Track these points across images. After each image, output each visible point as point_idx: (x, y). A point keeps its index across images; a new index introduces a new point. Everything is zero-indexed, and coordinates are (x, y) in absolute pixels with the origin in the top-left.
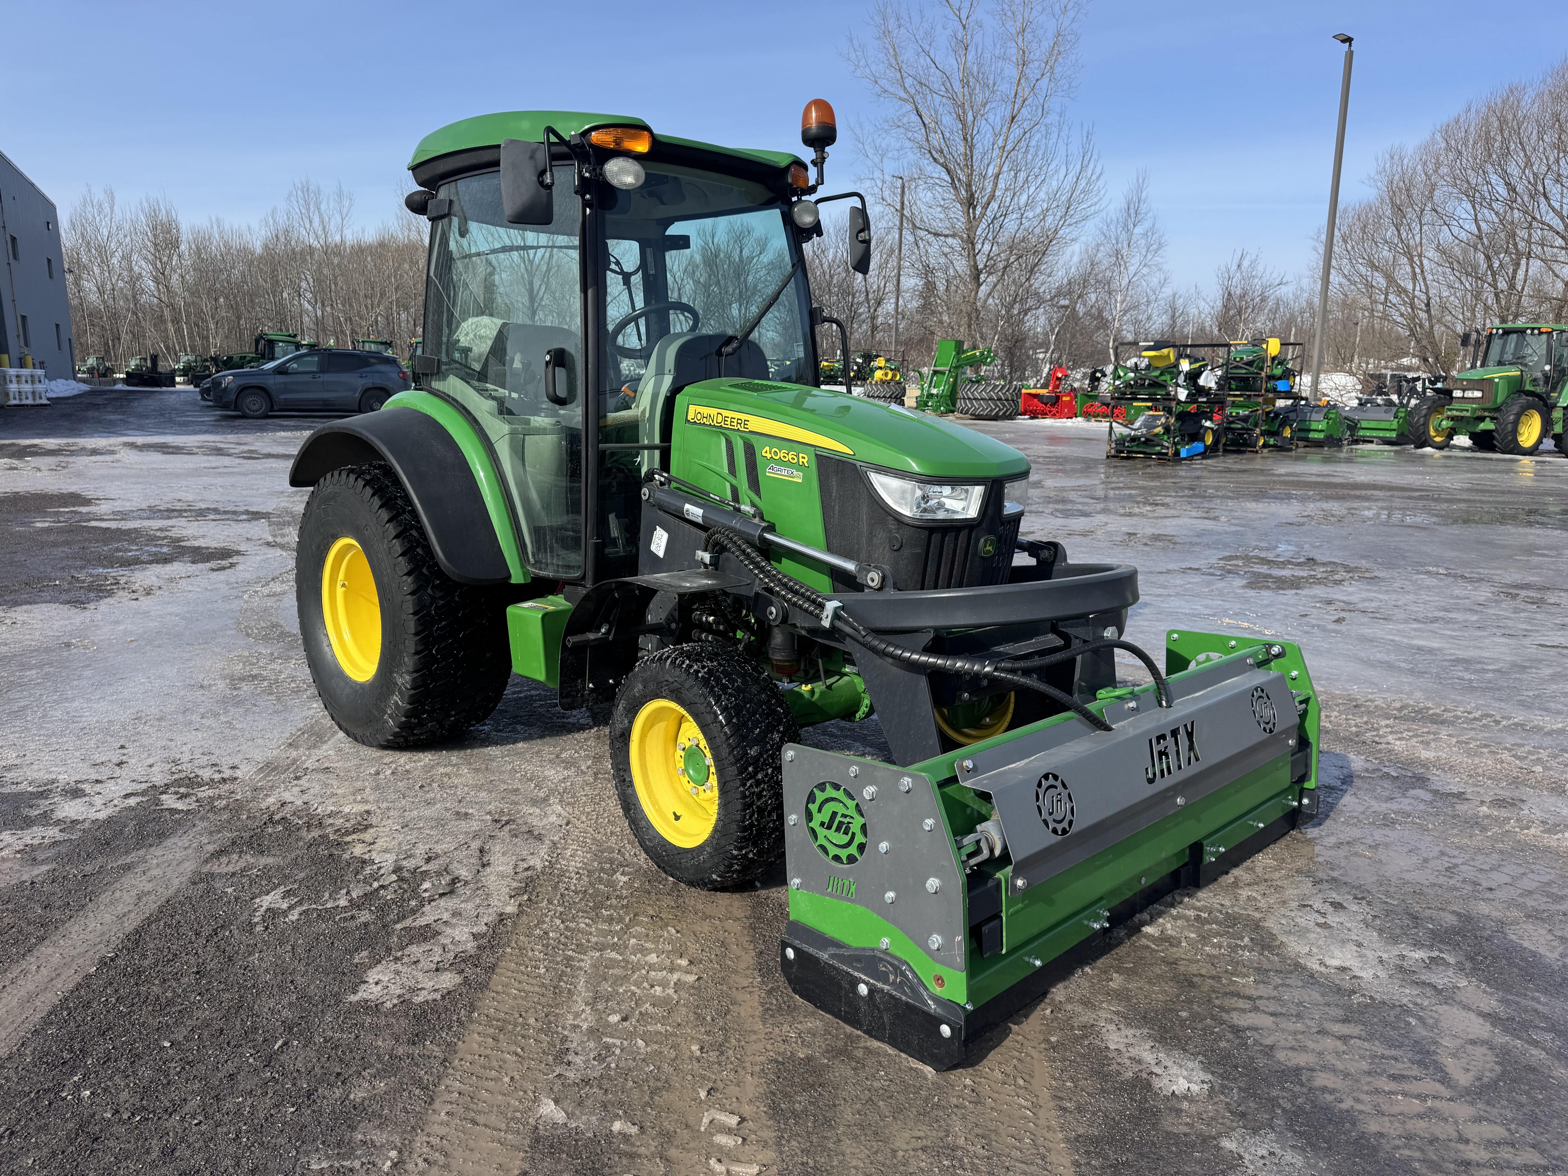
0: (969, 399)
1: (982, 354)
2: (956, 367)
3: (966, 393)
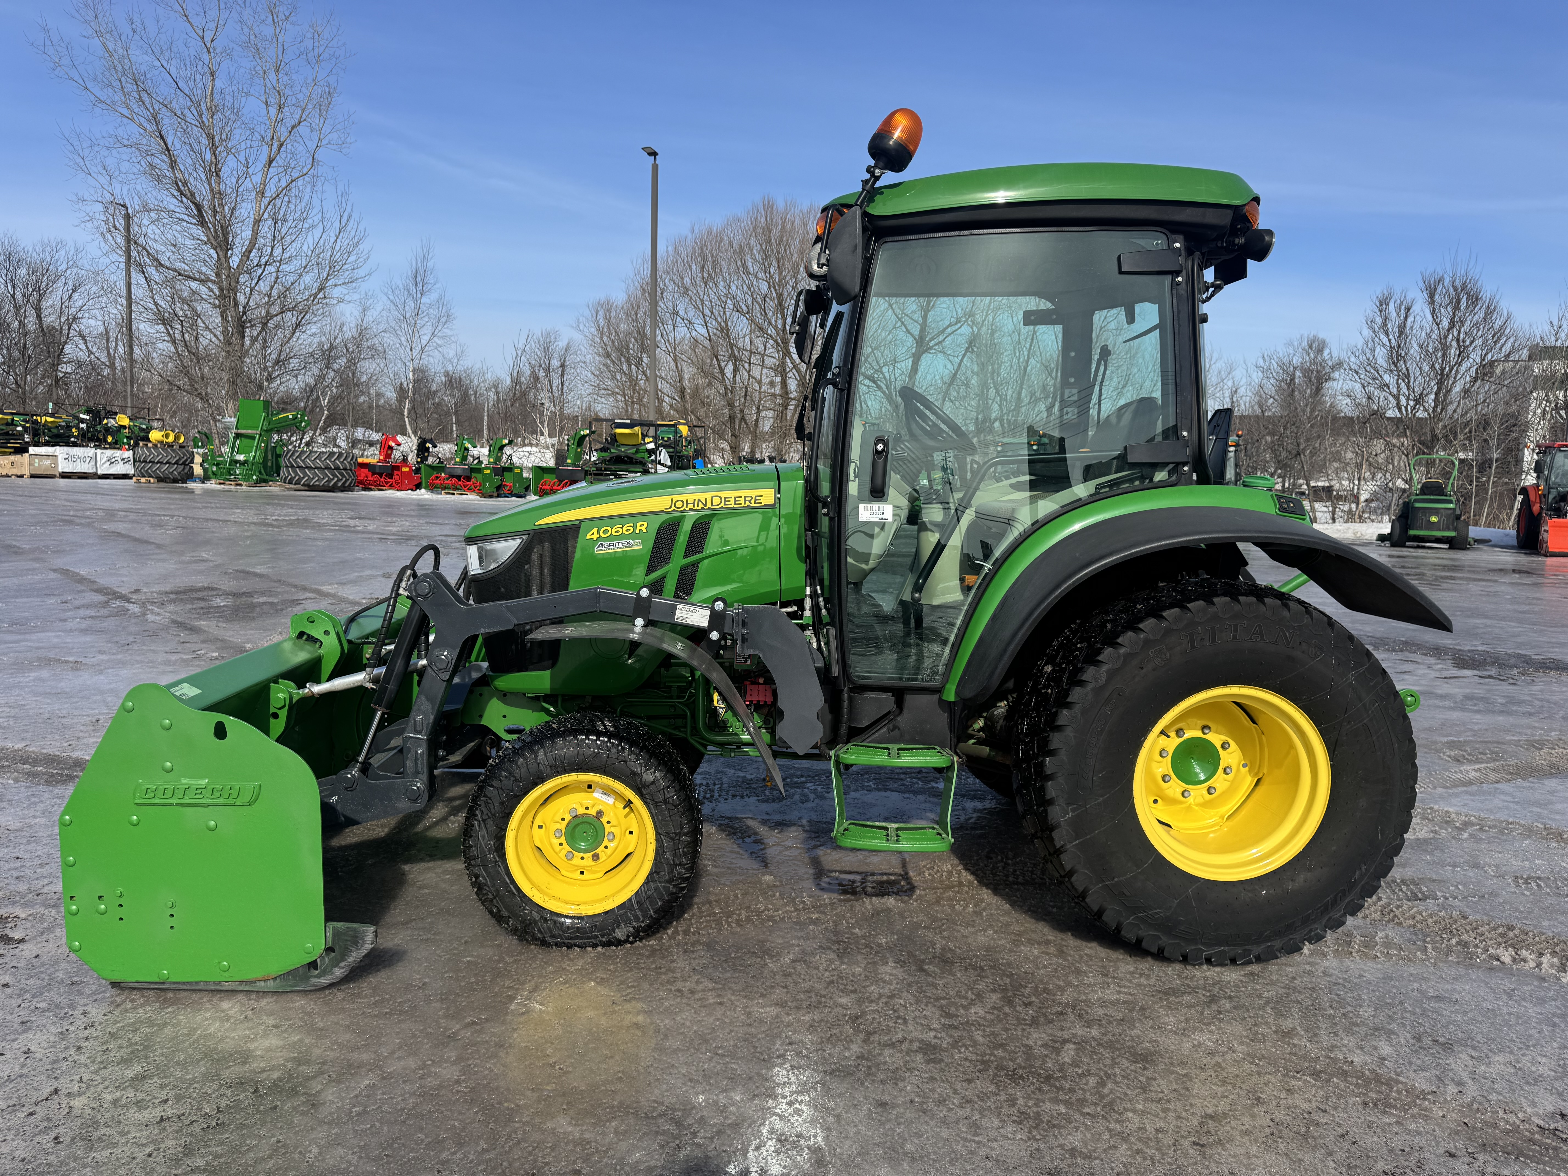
0: (300, 467)
1: (295, 418)
2: (266, 431)
3: (295, 460)
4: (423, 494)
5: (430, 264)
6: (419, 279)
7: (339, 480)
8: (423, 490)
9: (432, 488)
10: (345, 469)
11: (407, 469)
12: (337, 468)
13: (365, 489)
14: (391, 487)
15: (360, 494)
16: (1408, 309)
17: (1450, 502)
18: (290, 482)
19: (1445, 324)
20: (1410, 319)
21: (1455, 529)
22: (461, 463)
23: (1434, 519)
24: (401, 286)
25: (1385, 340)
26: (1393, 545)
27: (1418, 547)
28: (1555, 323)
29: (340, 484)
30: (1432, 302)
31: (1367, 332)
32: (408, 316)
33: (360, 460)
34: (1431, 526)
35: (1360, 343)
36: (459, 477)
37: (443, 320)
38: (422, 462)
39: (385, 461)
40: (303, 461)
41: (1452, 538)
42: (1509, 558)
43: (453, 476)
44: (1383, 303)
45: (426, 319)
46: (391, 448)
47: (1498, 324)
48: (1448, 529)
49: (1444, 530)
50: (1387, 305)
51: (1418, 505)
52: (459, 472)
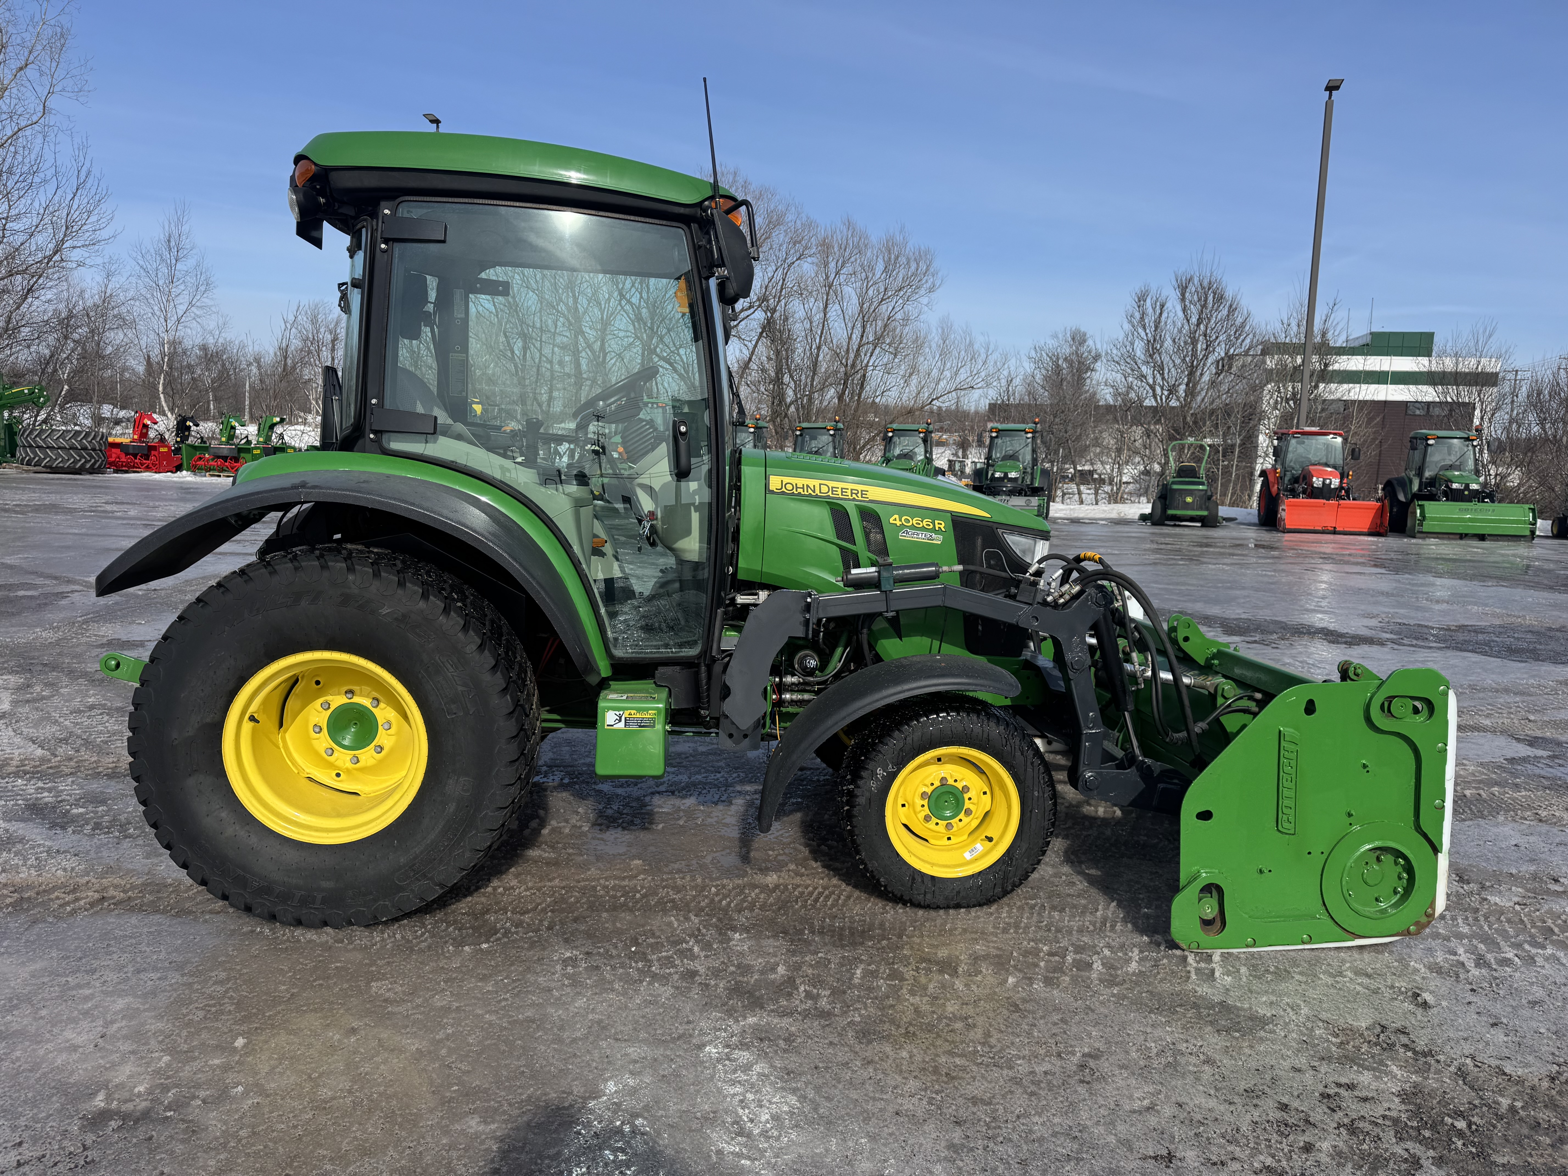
1: (32, 392)
3: (34, 440)
4: (185, 476)
5: (186, 228)
6: (173, 244)
7: (87, 462)
8: (184, 472)
9: (194, 469)
10: (94, 450)
11: (166, 450)
12: (85, 449)
13: (116, 472)
14: (148, 469)
15: (112, 477)
16: (1162, 306)
17: (1202, 484)
18: (28, 464)
19: (1194, 320)
20: (1164, 315)
21: (1207, 509)
22: (227, 443)
23: (1189, 500)
24: (152, 251)
25: (1143, 334)
26: (1154, 524)
27: (1175, 525)
28: (1285, 321)
29: (88, 466)
30: (1183, 299)
31: (1127, 326)
32: (161, 283)
33: (110, 440)
34: (1187, 506)
35: (1121, 336)
36: (225, 458)
37: (202, 288)
38: (182, 442)
39: (140, 440)
40: (44, 440)
41: (1205, 517)
42: (1252, 535)
43: (219, 457)
44: (1141, 299)
45: (182, 287)
46: (146, 426)
47: (1239, 320)
48: (1201, 509)
49: (1197, 510)
50: (1145, 301)
51: (1175, 487)
52: (225, 453)
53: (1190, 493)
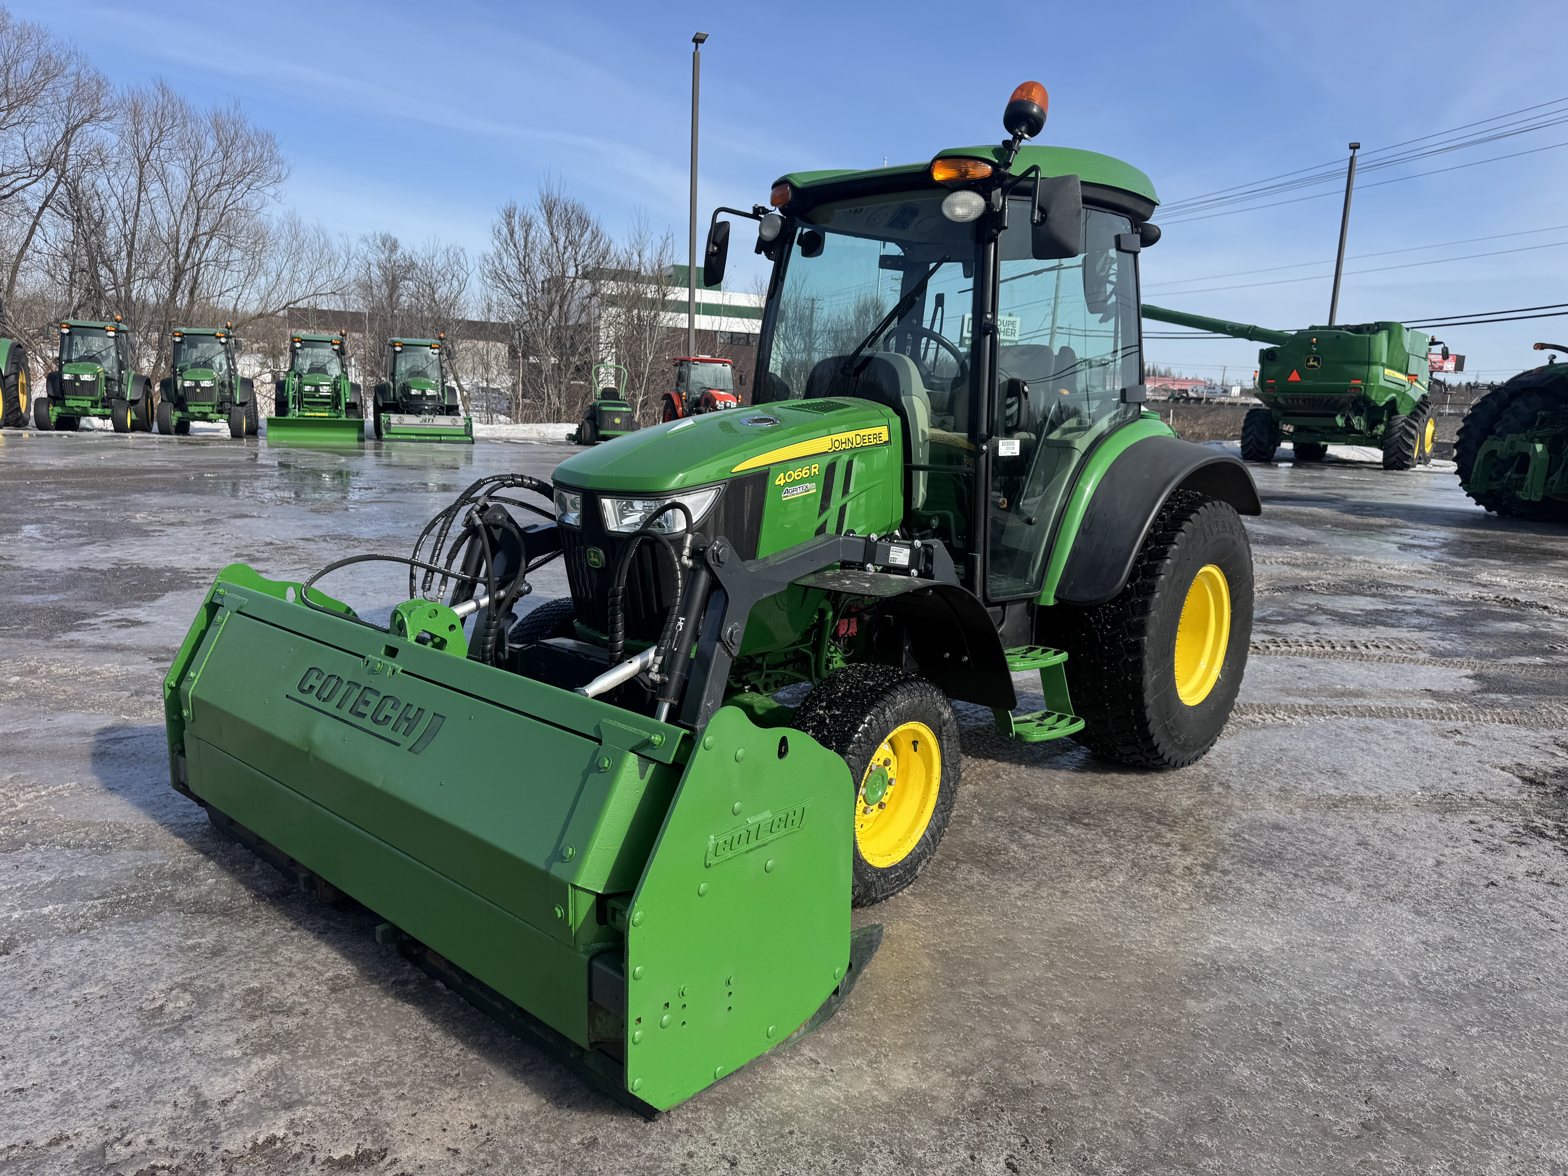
23: (617, 421)
26: (578, 443)
30: (550, 221)
31: (494, 242)
34: (616, 427)
35: (489, 251)
44: (508, 215)
50: (512, 218)
53: (618, 414)
